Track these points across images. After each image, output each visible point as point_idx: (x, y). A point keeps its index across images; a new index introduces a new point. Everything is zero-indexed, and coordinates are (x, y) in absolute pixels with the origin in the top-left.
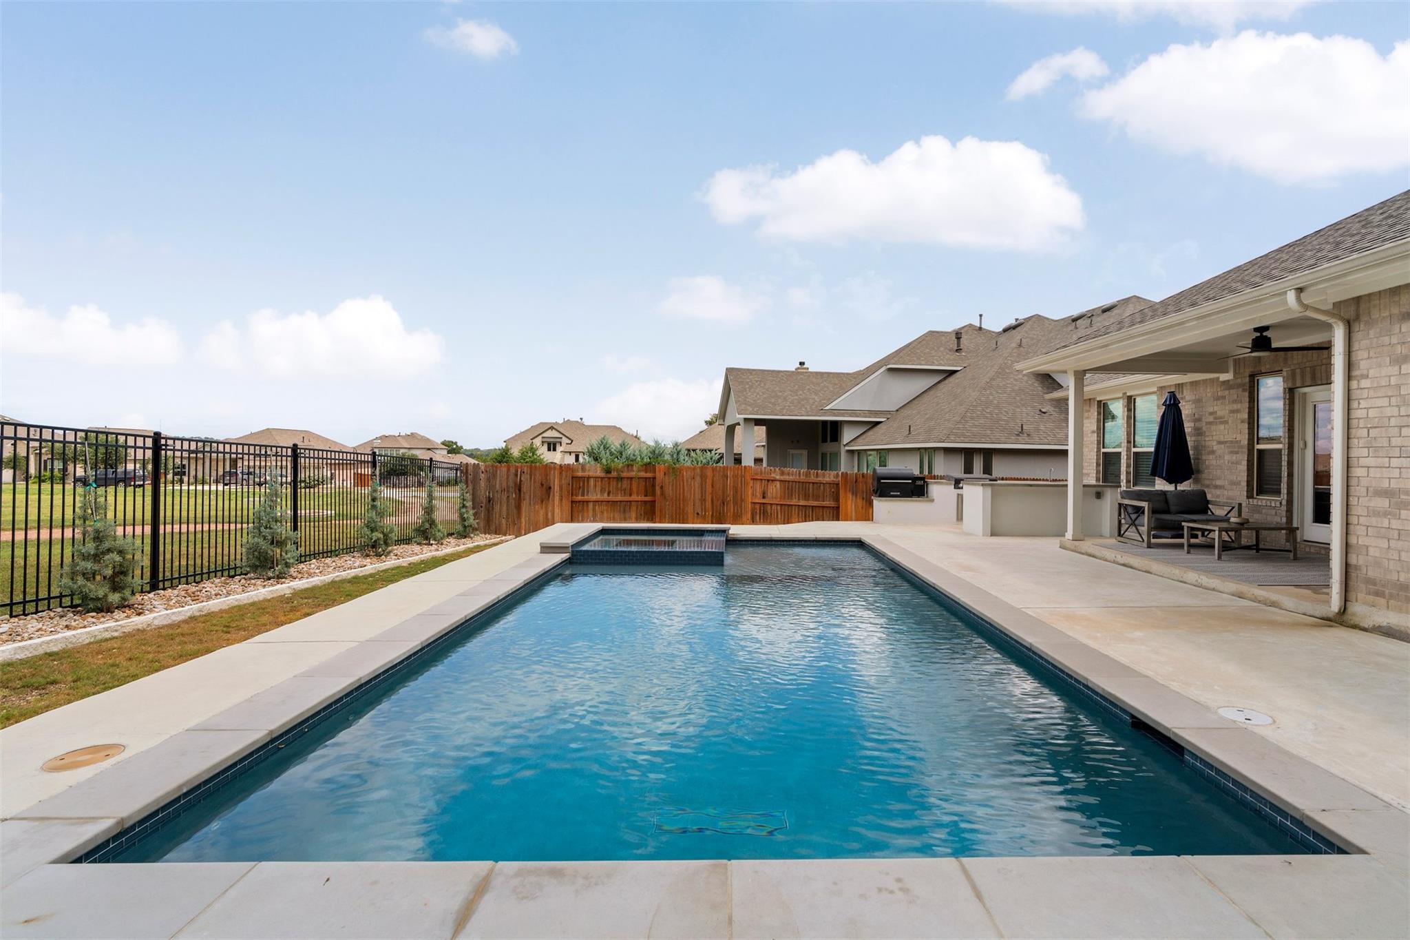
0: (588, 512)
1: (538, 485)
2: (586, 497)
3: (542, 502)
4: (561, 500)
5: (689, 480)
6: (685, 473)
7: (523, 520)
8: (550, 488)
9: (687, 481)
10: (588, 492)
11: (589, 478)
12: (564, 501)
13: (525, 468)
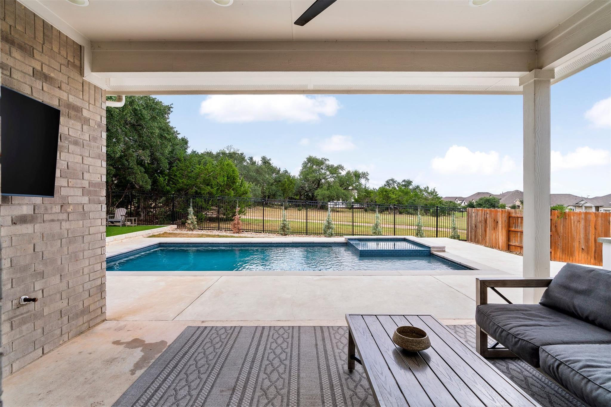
0: (517, 238)
1: (493, 220)
2: (516, 229)
3: (494, 229)
4: (502, 229)
5: (576, 222)
6: (572, 217)
7: (487, 238)
8: (497, 222)
9: (574, 223)
10: (518, 226)
11: (518, 218)
12: (503, 230)
13: (488, 211)
